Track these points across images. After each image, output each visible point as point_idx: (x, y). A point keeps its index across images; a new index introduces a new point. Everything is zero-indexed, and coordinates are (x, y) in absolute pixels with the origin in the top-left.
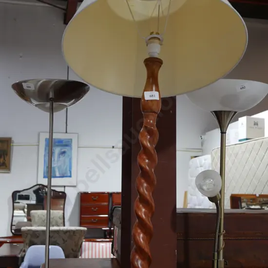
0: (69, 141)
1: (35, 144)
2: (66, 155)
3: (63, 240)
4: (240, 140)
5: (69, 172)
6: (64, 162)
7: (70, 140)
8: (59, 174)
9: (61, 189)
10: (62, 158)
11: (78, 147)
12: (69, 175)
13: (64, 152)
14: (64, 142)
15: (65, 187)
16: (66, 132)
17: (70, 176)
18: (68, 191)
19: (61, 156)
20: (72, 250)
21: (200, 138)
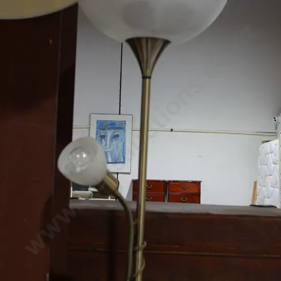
1: (86, 127)
2: (119, 139)
6: (117, 147)
8: (112, 159)
11: (132, 130)
12: (123, 161)
13: (117, 136)
14: (117, 124)
15: (118, 173)
16: (120, 114)
17: (124, 162)
19: (113, 139)
21: (274, 120)
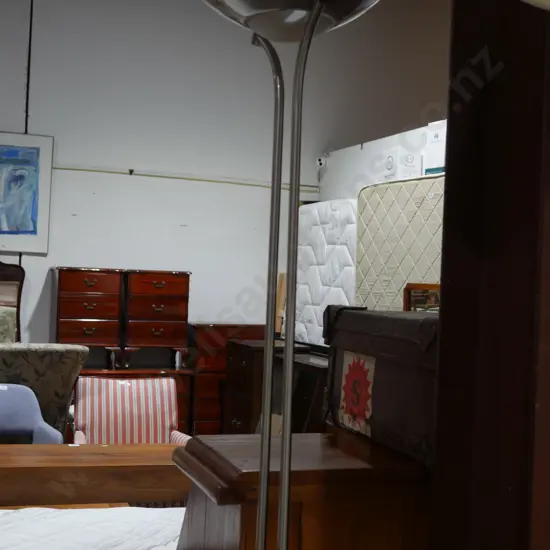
0: (32, 153)
3: (37, 372)
4: (428, 171)
5: (31, 223)
6: (21, 200)
7: (35, 151)
8: (9, 225)
9: (13, 260)
10: (15, 190)
11: (52, 168)
12: (32, 229)
13: (21, 178)
14: (20, 153)
15: (20, 254)
16: (26, 133)
17: (34, 232)
18: (27, 263)
19: (13, 185)
20: (57, 394)
21: (318, 163)
